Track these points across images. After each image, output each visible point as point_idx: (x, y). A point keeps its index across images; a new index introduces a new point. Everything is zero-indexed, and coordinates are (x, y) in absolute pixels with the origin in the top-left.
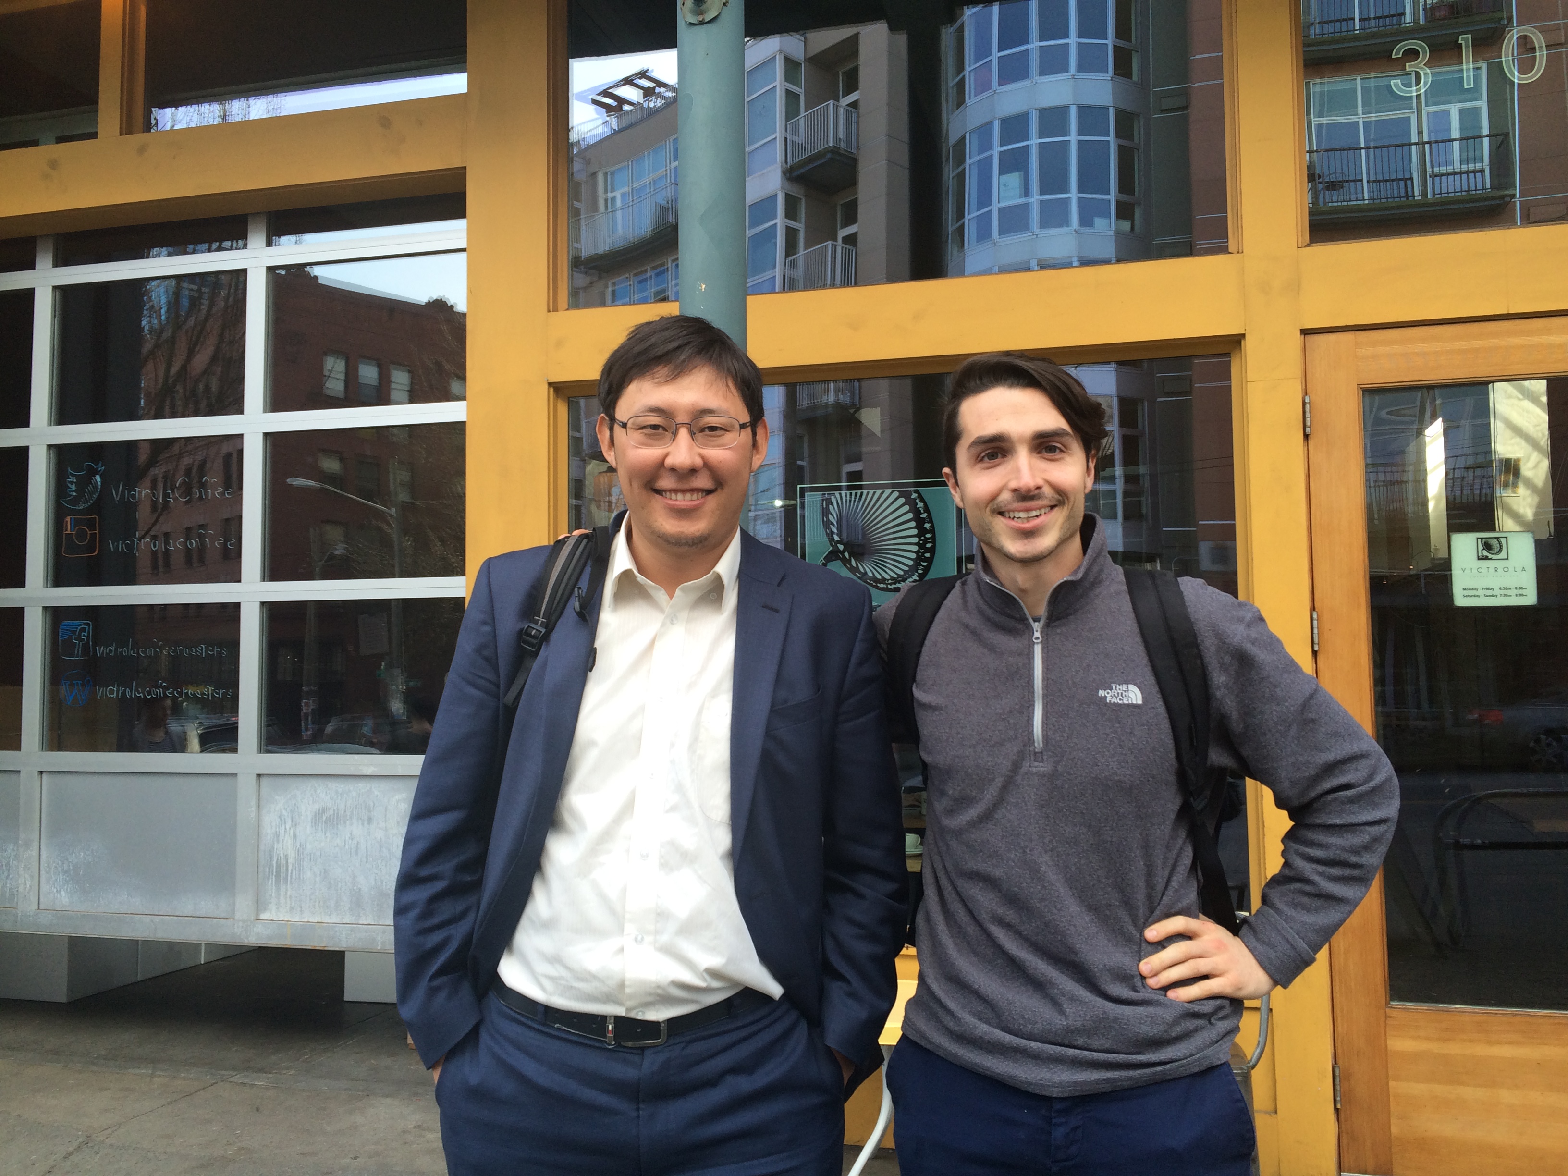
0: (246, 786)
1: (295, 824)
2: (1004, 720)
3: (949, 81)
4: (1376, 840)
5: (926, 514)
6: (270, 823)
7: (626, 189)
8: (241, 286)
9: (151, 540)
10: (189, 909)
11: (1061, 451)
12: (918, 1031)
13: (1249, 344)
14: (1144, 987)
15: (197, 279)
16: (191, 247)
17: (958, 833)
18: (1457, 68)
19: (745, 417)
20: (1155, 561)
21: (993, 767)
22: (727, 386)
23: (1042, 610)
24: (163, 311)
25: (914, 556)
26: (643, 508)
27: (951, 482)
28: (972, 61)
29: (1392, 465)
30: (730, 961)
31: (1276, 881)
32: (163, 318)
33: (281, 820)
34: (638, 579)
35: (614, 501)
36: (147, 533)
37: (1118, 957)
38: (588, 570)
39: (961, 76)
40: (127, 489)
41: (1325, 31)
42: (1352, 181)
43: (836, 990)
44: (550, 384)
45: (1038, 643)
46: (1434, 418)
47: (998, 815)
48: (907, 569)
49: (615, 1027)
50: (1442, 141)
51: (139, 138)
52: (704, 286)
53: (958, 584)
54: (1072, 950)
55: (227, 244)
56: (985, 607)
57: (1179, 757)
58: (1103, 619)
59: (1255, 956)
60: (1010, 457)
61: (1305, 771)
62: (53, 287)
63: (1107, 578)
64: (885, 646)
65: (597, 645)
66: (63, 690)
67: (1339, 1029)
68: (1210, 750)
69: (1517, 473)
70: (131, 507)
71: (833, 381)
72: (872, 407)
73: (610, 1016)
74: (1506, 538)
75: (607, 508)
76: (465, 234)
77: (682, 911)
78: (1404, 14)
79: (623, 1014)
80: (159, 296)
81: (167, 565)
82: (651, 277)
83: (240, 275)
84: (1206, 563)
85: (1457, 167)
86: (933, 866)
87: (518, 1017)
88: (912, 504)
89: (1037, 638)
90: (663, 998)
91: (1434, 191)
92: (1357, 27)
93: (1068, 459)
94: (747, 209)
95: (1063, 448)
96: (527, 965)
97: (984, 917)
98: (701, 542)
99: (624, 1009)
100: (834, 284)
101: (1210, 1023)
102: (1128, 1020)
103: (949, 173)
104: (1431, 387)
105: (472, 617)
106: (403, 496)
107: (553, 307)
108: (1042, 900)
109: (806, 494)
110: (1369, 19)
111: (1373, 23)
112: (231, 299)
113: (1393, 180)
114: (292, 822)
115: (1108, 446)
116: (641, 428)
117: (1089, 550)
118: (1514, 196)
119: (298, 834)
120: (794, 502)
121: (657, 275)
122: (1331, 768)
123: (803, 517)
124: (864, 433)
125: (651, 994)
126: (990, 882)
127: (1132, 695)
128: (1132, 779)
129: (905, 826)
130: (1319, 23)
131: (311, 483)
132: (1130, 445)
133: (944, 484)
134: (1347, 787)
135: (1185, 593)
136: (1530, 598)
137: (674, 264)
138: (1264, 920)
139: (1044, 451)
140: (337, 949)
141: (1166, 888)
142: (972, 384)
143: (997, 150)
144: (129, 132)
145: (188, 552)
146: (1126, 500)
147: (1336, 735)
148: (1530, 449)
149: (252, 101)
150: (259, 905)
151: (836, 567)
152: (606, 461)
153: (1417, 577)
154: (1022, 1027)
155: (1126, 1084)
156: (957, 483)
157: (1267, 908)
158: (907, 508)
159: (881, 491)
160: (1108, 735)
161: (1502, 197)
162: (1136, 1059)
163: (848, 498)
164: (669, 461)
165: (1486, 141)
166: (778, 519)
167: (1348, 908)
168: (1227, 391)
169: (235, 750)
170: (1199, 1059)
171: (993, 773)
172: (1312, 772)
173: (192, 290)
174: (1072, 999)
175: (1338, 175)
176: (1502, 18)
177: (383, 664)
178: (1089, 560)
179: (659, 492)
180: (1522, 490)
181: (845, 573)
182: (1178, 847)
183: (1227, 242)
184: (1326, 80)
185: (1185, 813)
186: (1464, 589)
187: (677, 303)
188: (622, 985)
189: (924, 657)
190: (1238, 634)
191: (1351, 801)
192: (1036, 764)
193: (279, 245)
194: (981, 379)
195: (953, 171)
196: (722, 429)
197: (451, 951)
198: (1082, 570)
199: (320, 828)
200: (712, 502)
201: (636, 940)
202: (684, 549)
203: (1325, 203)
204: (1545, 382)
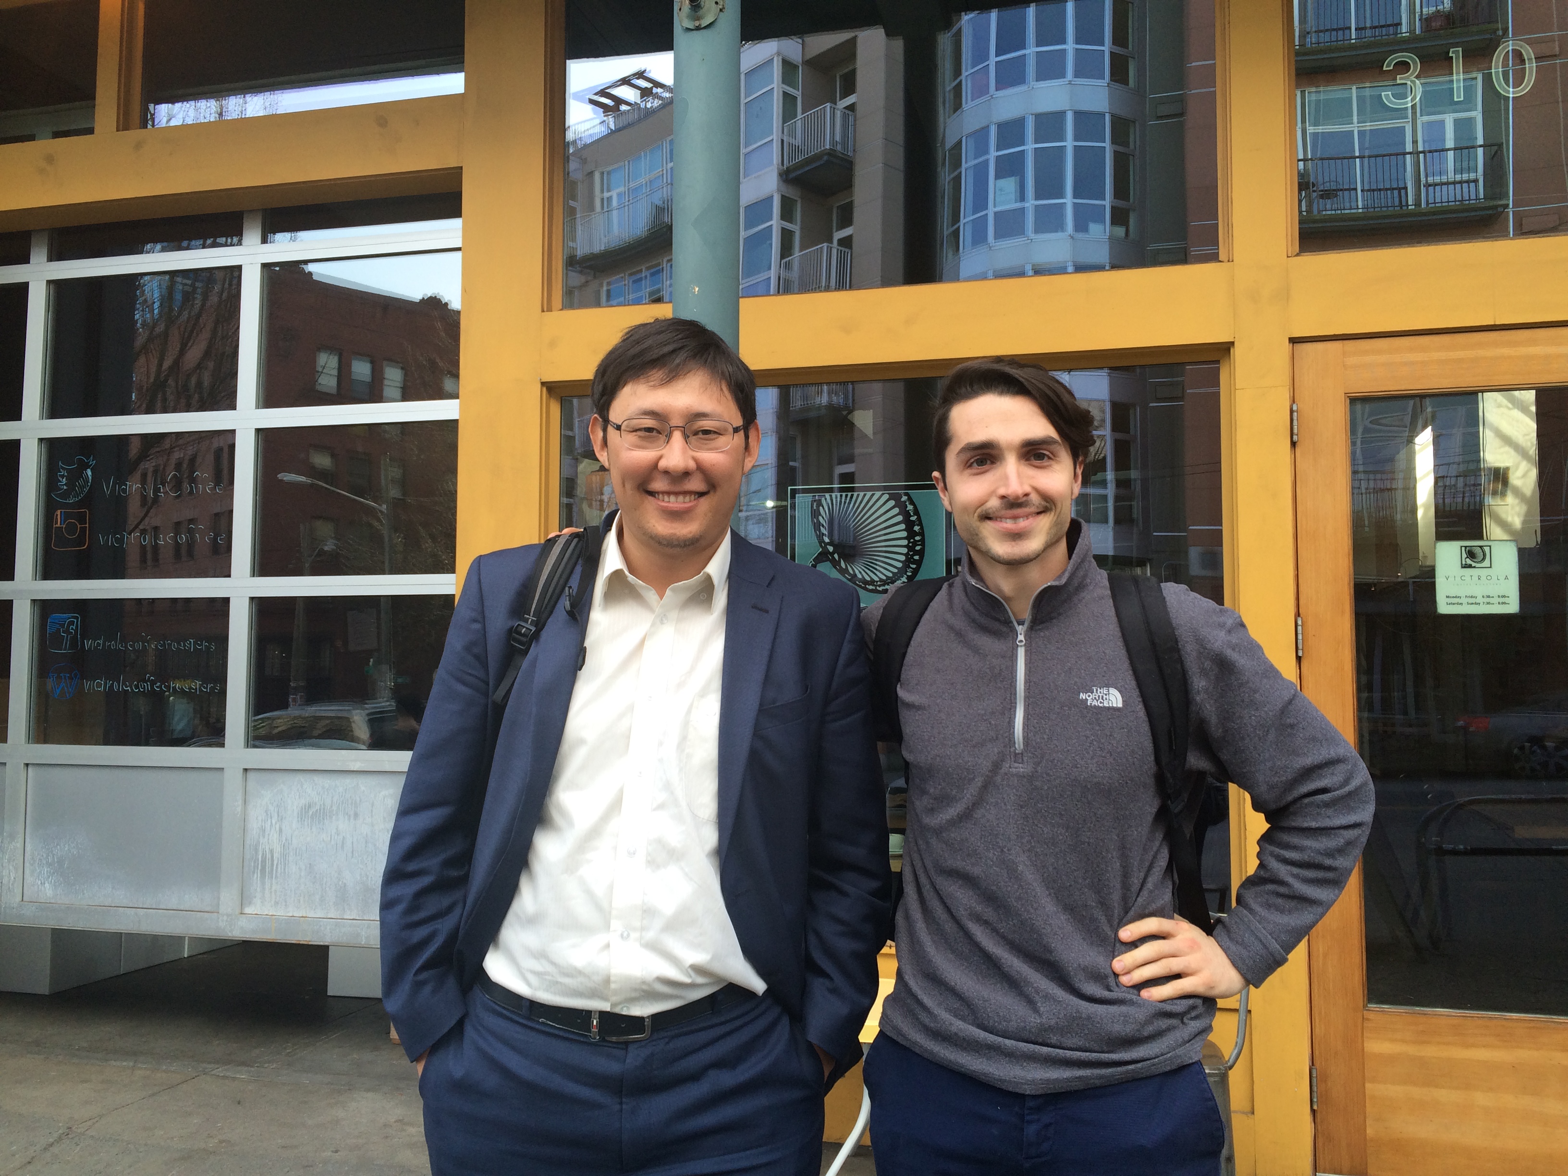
0: (232, 780)
1: (281, 819)
2: (985, 720)
3: (945, 85)
4: (1349, 843)
5: (916, 517)
6: (256, 816)
7: (621, 189)
8: (235, 282)
9: (141, 534)
10: (173, 903)
11: (1049, 458)
12: (895, 1028)
13: (1237, 352)
14: (1117, 986)
15: (191, 275)
16: (185, 244)
17: (938, 831)
18: (1448, 79)
19: (738, 421)
20: (1145, 565)
21: (973, 766)
22: (721, 389)
23: (1027, 615)
24: (156, 306)
25: (903, 558)
26: (635, 510)
27: (940, 486)
28: (969, 67)
29: (1382, 472)
30: (714, 958)
31: (1250, 882)
32: (156, 312)
33: (267, 814)
34: (629, 579)
35: (606, 500)
36: (136, 527)
37: (1092, 957)
38: (578, 569)
39: (958, 80)
40: (118, 483)
41: (1322, 40)
42: (1346, 190)
43: (818, 986)
44: (543, 384)
45: (1021, 646)
46: (1424, 427)
47: (978, 814)
48: (895, 571)
49: (600, 1023)
50: (1436, 151)
51: (136, 134)
52: (697, 289)
53: (945, 586)
54: (1048, 950)
55: (222, 240)
56: (971, 609)
57: (1157, 760)
58: (1086, 623)
59: (1228, 956)
60: (998, 463)
61: (1283, 776)
62: (47, 281)
63: (1091, 583)
64: (871, 647)
65: (587, 643)
66: (50, 683)
67: (1317, 1031)
68: (1189, 754)
69: (1505, 482)
70: (120, 502)
71: (827, 383)
72: (864, 409)
73: (595, 1012)
74: (1490, 546)
75: (598, 507)
76: (460, 233)
77: (668, 908)
78: (1400, 24)
79: (608, 1009)
80: (152, 291)
81: (156, 559)
82: (646, 277)
83: (234, 273)
84: (1195, 568)
85: (1451, 176)
86: (913, 865)
87: (505, 1012)
88: (902, 506)
89: (1021, 641)
90: (648, 993)
91: (1427, 201)
92: (1353, 37)
93: (1056, 467)
94: (742, 211)
95: (1051, 455)
96: (512, 959)
97: (962, 914)
98: (693, 544)
99: (609, 1005)
100: (829, 286)
101: (1183, 1022)
102: (1101, 1019)
103: (945, 177)
104: (1422, 397)
105: (461, 615)
106: (394, 493)
107: (547, 307)
108: (1019, 898)
109: (797, 495)
110: (1364, 28)
111: (1368, 33)
112: (225, 295)
113: (1387, 189)
114: (278, 816)
115: (1100, 450)
116: (636, 431)
117: (1074, 555)
118: (1507, 206)
119: (283, 828)
120: (784, 503)
121: (652, 275)
122: (1309, 772)
123: (793, 518)
124: (857, 435)
125: (635, 990)
126: (968, 880)
127: (1112, 698)
128: (1110, 781)
129: (889, 826)
130: (1315, 32)
131: (302, 479)
132: (1122, 449)
133: (933, 487)
134: (1324, 791)
135: (1167, 599)
136: (1512, 606)
137: (669, 265)
138: (1238, 921)
139: (1032, 458)
140: (322, 944)
141: (1140, 890)
142: (963, 390)
143: (993, 154)
144: (126, 128)
145: (177, 546)
146: (1118, 504)
147: (1314, 739)
148: (1519, 458)
149: (248, 97)
150: (244, 899)
151: (825, 568)
152: (597, 460)
153: (1405, 584)
154: (996, 1024)
155: (1098, 1082)
156: (945, 488)
157: (1241, 909)
158: (896, 510)
159: (871, 493)
160: (1087, 737)
161: (1496, 207)
162: (1108, 1058)
163: (839, 499)
164: (662, 464)
165: (1480, 151)
166: (770, 519)
167: (1320, 910)
168: (1215, 398)
169: (222, 745)
170: (1170, 1059)
171: (973, 773)
172: (1289, 775)
173: (186, 285)
174: (1047, 997)
175: (1332, 184)
176: (1498, 29)
177: (372, 660)
178: (1074, 565)
179: (652, 494)
180: (1510, 499)
181: (834, 574)
182: (1155, 849)
183: (1218, 249)
184: (1321, 89)
185: (1162, 816)
186: (1447, 597)
187: (670, 305)
188: (607, 981)
189: (910, 657)
190: (1218, 640)
191: (1327, 805)
192: (1016, 765)
193: (273, 242)
194: (971, 385)
195: (949, 175)
196: (715, 432)
197: (436, 946)
198: (1067, 575)
199: (306, 823)
200: (704, 505)
201: (622, 936)
202: (677, 550)
203: (1319, 212)
204: (1534, 392)
